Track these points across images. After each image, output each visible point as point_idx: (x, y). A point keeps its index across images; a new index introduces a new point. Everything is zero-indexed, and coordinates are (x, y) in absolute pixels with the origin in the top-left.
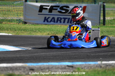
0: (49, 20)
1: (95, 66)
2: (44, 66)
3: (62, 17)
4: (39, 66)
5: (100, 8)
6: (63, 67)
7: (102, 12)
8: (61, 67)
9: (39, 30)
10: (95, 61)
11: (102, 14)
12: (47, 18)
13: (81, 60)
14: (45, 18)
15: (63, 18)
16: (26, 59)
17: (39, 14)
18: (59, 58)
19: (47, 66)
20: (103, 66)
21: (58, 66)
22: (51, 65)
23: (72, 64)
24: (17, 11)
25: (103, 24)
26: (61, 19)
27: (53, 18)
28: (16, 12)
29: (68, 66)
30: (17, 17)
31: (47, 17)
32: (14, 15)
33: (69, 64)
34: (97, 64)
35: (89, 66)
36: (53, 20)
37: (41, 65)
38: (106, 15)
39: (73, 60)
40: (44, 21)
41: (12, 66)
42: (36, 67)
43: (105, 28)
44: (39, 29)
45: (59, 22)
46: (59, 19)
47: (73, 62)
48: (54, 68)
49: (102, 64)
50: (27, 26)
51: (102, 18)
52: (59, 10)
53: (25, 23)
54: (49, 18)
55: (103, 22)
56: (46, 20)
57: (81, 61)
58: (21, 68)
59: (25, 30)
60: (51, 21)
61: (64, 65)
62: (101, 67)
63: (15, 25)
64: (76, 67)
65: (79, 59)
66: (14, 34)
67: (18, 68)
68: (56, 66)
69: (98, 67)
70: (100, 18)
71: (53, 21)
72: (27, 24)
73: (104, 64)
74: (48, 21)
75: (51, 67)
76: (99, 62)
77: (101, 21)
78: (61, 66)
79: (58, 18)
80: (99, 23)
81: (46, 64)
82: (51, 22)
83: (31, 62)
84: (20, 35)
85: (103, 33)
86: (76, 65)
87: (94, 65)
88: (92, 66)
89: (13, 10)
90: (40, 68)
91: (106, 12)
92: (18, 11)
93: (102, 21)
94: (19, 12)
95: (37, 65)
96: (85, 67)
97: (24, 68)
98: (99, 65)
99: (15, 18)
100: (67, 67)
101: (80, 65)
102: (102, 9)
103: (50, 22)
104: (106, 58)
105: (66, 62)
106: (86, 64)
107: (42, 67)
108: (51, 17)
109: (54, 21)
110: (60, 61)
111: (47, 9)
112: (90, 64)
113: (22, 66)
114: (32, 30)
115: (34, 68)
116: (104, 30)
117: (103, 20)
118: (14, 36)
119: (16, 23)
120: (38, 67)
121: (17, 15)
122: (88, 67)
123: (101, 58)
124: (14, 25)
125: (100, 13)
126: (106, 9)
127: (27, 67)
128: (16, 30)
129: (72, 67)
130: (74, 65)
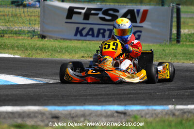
0: (84, 32)
1: (164, 113)
2: (76, 111)
3: (106, 27)
4: (67, 111)
5: (172, 14)
6: (109, 113)
7: (175, 19)
8: (105, 114)
9: (67, 49)
10: (163, 105)
11: (175, 24)
12: (80, 29)
13: (139, 102)
14: (78, 28)
15: (108, 30)
16: (45, 100)
17: (66, 22)
18: (102, 98)
19: (81, 111)
20: (177, 113)
21: (101, 111)
22: (89, 110)
23: (125, 110)
24: (28, 15)
25: (176, 41)
26: (105, 31)
27: (92, 29)
28: (28, 18)
29: (117, 112)
30: (29, 26)
31: (81, 27)
32: (23, 23)
33: (120, 108)
34: (168, 110)
35: (153, 112)
36: (91, 33)
37: (71, 111)
38: (182, 26)
39: (126, 103)
40: (76, 35)
41: (21, 111)
42: (62, 114)
43: (180, 49)
44: (67, 47)
45: (101, 35)
46: (102, 31)
47: (125, 105)
48: (93, 115)
49: (175, 109)
50: (46, 42)
51: (174, 31)
52: (101, 15)
53: (43, 37)
54: (84, 29)
55: (176, 38)
56: (78, 32)
57: (140, 104)
58: (37, 115)
59: (43, 49)
60: (87, 34)
61: (111, 111)
62: (174, 115)
63: (25, 41)
64: (131, 113)
65: (137, 100)
66: (23, 56)
67: (32, 115)
68: (97, 111)
69: (169, 115)
70: (171, 30)
71: (90, 35)
72: (46, 39)
73: (178, 110)
74: (81, 35)
75: (87, 113)
76: (171, 107)
77: (173, 37)
78: (106, 112)
79: (99, 30)
80: (170, 38)
81: (79, 108)
82: (88, 36)
83: (54, 104)
84: (34, 57)
85: (176, 56)
86: (132, 111)
87: (162, 112)
88: (159, 114)
89: (23, 15)
90: (70, 114)
91: (182, 20)
92: (31, 16)
93: (174, 36)
94: (33, 18)
95: (64, 110)
96: (147, 114)
97: (42, 114)
98: (171, 111)
99: (26, 28)
100: (116, 114)
101: (139, 111)
102: (175, 15)
103: (86, 36)
104: (182, 99)
105: (114, 104)
106: (148, 109)
107: (72, 112)
108: (88, 27)
109: (93, 35)
110: (104, 104)
111: (80, 13)
112: (155, 110)
113: (39, 110)
114: (55, 50)
115: (59, 115)
116: (179, 52)
117: (176, 35)
118: (24, 58)
119: (28, 37)
121: (30, 24)
122: (152, 114)
123: (174, 100)
124: (23, 39)
125: (172, 22)
126: (182, 16)
127: (47, 113)
128: (27, 49)
129: (124, 113)
130: (128, 110)
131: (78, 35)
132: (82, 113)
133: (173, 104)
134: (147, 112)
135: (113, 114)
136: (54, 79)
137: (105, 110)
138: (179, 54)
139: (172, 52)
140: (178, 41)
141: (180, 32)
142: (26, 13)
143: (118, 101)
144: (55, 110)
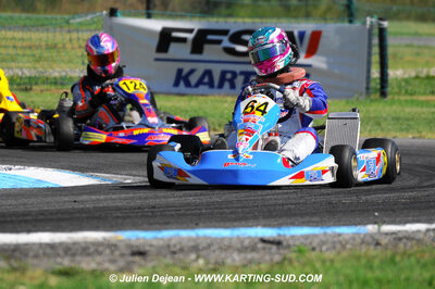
0: (194, 79)
1: (358, 240)
2: (181, 240)
3: (238, 68)
4: (162, 239)
5: (370, 39)
6: (246, 243)
7: (376, 50)
8: (238, 246)
10: (356, 224)
11: (376, 58)
12: (184, 73)
13: (307, 219)
14: (180, 71)
15: (242, 73)
16: (118, 217)
17: (157, 60)
18: (232, 213)
19: (190, 239)
20: (384, 241)
21: (231, 239)
22: (206, 238)
23: (279, 235)
25: (378, 94)
26: (234, 74)
27: (208, 73)
28: (79, 52)
29: (263, 241)
30: (81, 68)
31: (187, 67)
32: (70, 61)
33: (269, 233)
34: (365, 235)
35: (336, 239)
36: (206, 80)
37: (170, 239)
38: (390, 62)
39: (282, 221)
40: (176, 84)
41: (69, 241)
42: (151, 246)
43: (388, 109)
45: (227, 85)
46: (229, 76)
47: (279, 226)
48: (215, 246)
49: (380, 232)
51: (375, 73)
52: (226, 42)
54: (192, 71)
55: (379, 86)
56: (182, 78)
57: (308, 224)
58: (101, 249)
60: (200, 83)
61: (249, 237)
62: (378, 244)
64: (291, 242)
65: (302, 215)
67: (92, 249)
68: (223, 239)
69: (368, 244)
70: (369, 71)
71: (205, 84)
73: (387, 234)
74: (188, 84)
75: (203, 244)
76: (371, 228)
77: (373, 84)
78: (241, 240)
79: (224, 73)
80: (368, 88)
81: (186, 234)
82: (201, 87)
83: (136, 227)
85: (379, 125)
86: (293, 237)
87: (354, 239)
88: (347, 242)
89: (69, 46)
90: (169, 246)
91: (390, 51)
93: (375, 84)
95: (156, 238)
96: (323, 243)
97: (112, 246)
98: (372, 236)
99: (76, 73)
100: (260, 245)
101: (306, 237)
102: (376, 41)
103: (197, 85)
104: (393, 211)
105: (257, 226)
106: (325, 234)
107: (173, 242)
108: (201, 68)
109: (211, 85)
110: (236, 224)
111: (184, 40)
112: (340, 235)
113: (105, 239)
115: (147, 248)
116: (385, 115)
117: (378, 81)
120: (161, 243)
121: (83, 63)
122: (334, 242)
123: (376, 214)
125: (370, 54)
126: (391, 41)
127: (122, 245)
129: (278, 243)
130: (284, 236)
131: (182, 83)
132: (192, 244)
133: (375, 223)
134: (324, 239)
135: (256, 244)
136: (134, 176)
137: (238, 238)
138: (386, 119)
139: (372, 115)
140: (383, 94)
141: (387, 75)
142: (74, 42)
143: (264, 217)
144: (138, 239)
